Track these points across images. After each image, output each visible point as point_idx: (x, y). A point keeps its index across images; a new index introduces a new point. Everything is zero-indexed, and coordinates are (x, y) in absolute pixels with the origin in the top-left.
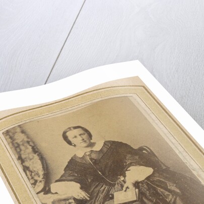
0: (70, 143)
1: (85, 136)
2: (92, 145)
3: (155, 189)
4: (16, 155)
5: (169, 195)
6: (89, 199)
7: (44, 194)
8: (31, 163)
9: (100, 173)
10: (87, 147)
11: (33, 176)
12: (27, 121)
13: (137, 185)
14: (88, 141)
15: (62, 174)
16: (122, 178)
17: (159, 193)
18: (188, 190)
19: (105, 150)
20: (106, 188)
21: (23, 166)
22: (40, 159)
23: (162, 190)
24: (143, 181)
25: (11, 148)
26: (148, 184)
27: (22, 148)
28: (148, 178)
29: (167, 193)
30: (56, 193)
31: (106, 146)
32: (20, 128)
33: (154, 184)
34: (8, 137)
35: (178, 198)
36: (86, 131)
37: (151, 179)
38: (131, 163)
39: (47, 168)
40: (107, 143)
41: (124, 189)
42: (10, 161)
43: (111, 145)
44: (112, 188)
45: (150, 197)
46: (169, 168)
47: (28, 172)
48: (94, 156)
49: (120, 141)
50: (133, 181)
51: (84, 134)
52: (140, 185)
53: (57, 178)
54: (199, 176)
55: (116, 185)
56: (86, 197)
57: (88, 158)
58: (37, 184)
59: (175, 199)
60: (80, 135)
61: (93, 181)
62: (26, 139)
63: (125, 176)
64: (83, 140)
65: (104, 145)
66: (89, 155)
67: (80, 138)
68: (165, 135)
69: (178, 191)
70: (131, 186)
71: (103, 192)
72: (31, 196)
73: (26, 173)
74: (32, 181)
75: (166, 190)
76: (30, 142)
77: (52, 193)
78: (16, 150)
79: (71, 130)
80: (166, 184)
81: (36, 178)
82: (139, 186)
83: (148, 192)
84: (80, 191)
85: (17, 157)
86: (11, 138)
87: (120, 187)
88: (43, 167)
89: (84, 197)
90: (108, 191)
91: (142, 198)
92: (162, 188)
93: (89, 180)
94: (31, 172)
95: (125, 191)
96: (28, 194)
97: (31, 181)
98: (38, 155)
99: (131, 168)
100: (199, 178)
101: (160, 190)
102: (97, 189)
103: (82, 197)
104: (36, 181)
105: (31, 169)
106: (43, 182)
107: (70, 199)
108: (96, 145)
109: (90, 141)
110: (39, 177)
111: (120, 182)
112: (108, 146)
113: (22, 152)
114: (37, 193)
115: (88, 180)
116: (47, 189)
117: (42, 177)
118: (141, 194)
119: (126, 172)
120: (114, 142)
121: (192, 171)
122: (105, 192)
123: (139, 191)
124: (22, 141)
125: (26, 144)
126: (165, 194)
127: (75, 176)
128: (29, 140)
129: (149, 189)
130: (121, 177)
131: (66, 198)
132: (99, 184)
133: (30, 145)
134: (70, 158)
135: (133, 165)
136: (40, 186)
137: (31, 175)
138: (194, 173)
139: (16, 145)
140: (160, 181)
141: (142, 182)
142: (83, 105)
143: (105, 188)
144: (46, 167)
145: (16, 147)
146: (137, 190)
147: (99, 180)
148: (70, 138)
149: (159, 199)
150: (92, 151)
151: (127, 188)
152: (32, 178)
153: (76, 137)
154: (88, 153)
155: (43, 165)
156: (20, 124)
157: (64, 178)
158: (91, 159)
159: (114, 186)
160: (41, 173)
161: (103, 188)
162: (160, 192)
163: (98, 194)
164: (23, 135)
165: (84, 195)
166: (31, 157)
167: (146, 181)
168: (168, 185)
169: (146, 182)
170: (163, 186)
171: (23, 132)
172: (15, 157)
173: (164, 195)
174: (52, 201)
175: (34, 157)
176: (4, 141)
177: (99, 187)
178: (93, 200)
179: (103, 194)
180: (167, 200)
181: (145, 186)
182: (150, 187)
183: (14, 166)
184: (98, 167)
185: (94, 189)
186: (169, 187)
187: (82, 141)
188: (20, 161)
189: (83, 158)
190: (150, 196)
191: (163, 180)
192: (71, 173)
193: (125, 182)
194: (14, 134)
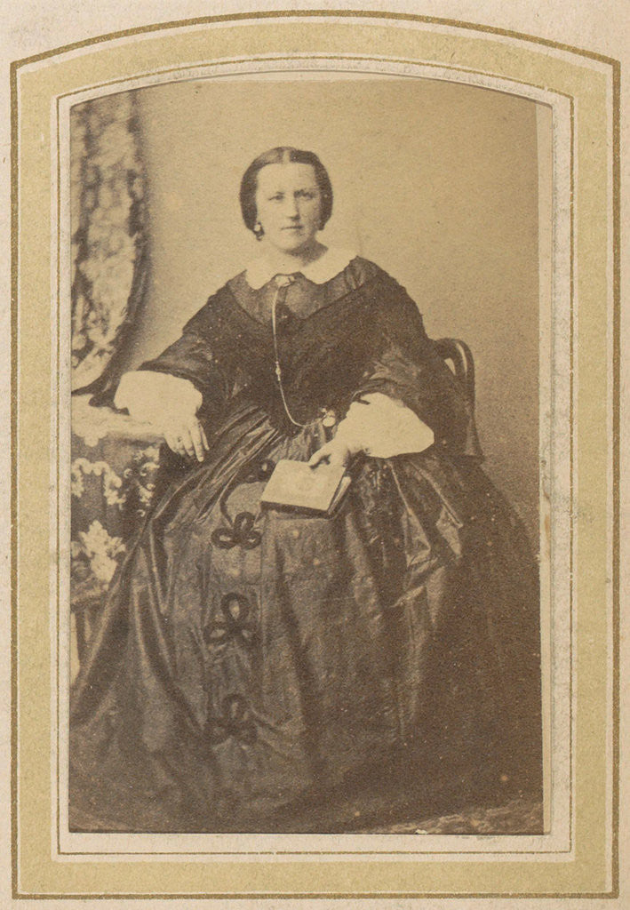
0: (250, 216)
1: (309, 207)
2: (309, 251)
3: (397, 506)
4: (76, 218)
5: (424, 547)
6: (201, 459)
7: (92, 403)
8: (103, 271)
9: (278, 371)
10: (294, 252)
11: (89, 323)
12: (166, 78)
13: (357, 462)
14: (307, 230)
15: (171, 342)
16: (329, 421)
17: (399, 524)
18: (487, 560)
19: (340, 290)
20: (267, 435)
21: (78, 272)
22: (134, 262)
23: (415, 521)
24: (383, 461)
25: (72, 184)
26: (388, 480)
27: (105, 195)
28: (401, 460)
29: (422, 537)
30: (125, 411)
31: (350, 277)
32: (135, 102)
33: (405, 489)
34: (81, 131)
35: (440, 571)
36: (324, 184)
37: (407, 470)
38: (386, 381)
39: (142, 304)
40: (359, 268)
41: (315, 458)
42: (49, 237)
43: (367, 282)
44: (282, 440)
45: (369, 525)
46: (483, 459)
47: (81, 300)
48: (295, 299)
49: (401, 283)
50: (354, 447)
51: (311, 196)
52: (367, 468)
53: (152, 356)
54: (549, 527)
55: (301, 436)
56: (198, 449)
57: (273, 300)
58: (89, 357)
59: (432, 570)
60: (297, 194)
61: (244, 394)
62: (129, 163)
63: (340, 417)
64: (297, 218)
65: (345, 272)
66: (284, 291)
67: (288, 208)
68: (553, 324)
69: (457, 548)
70: (338, 460)
71: (250, 446)
72: (53, 393)
73: (74, 305)
74: (79, 343)
75: (425, 528)
76: (137, 180)
77: (114, 409)
78: (83, 197)
79: (280, 159)
80: (439, 510)
81: (95, 334)
82: (361, 470)
83: (372, 503)
84: (193, 420)
85: (75, 230)
86: (89, 139)
87: (305, 448)
88: (131, 300)
89: (193, 449)
90: (268, 448)
91: (345, 513)
92: (419, 513)
93: (236, 389)
94: (91, 305)
95: (313, 467)
96: (48, 385)
97: (76, 339)
98: (137, 243)
99: (376, 399)
100: (542, 531)
101: (410, 516)
102: (240, 430)
103: (188, 446)
104: (89, 345)
105: (94, 295)
106: (107, 357)
107: (153, 445)
108: (323, 260)
109: (313, 233)
110: (105, 332)
111: (317, 430)
112: (357, 280)
113: (98, 214)
114: (75, 393)
115: (231, 385)
116: (108, 386)
117: (112, 335)
118: (350, 500)
119: (354, 405)
120: (382, 276)
121: (542, 498)
122: (257, 446)
123: (351, 486)
124: (114, 167)
125: (121, 185)
126: (415, 539)
127: (205, 360)
128: (138, 169)
129: (379, 497)
130: (332, 413)
131: (144, 438)
132: (255, 411)
133: (132, 194)
134: (222, 285)
135: (387, 393)
136: (94, 368)
137: (85, 317)
138: (544, 508)
139: (91, 178)
140: (428, 489)
141: (376, 463)
142: (373, 66)
143: (264, 433)
144: (138, 299)
145: (89, 185)
146: (347, 480)
147: (264, 396)
148: (261, 198)
149: (389, 545)
150: (299, 275)
151: (326, 459)
152: (84, 330)
153: (280, 197)
154: (282, 281)
155: (134, 290)
156: (141, 83)
157: (170, 360)
158: (282, 308)
159: (293, 436)
160: (117, 319)
161: (258, 431)
162: (405, 525)
163: (233, 449)
164: (129, 138)
165: (196, 441)
166: (114, 246)
167: (391, 465)
168: (443, 516)
169: (388, 470)
170: (425, 507)
171: (134, 126)
172: (68, 227)
173: (410, 539)
174: (102, 435)
175: (121, 247)
176: (65, 144)
177: (249, 424)
178: (211, 467)
179: (249, 453)
180: (409, 559)
181: (377, 482)
182: (387, 492)
183: (53, 262)
184: (285, 346)
185: (233, 426)
186: (439, 523)
187: (289, 223)
188: (76, 249)
189: (260, 294)
190: (370, 519)
191: (439, 491)
192: (199, 345)
193: (329, 437)
194: (104, 124)
